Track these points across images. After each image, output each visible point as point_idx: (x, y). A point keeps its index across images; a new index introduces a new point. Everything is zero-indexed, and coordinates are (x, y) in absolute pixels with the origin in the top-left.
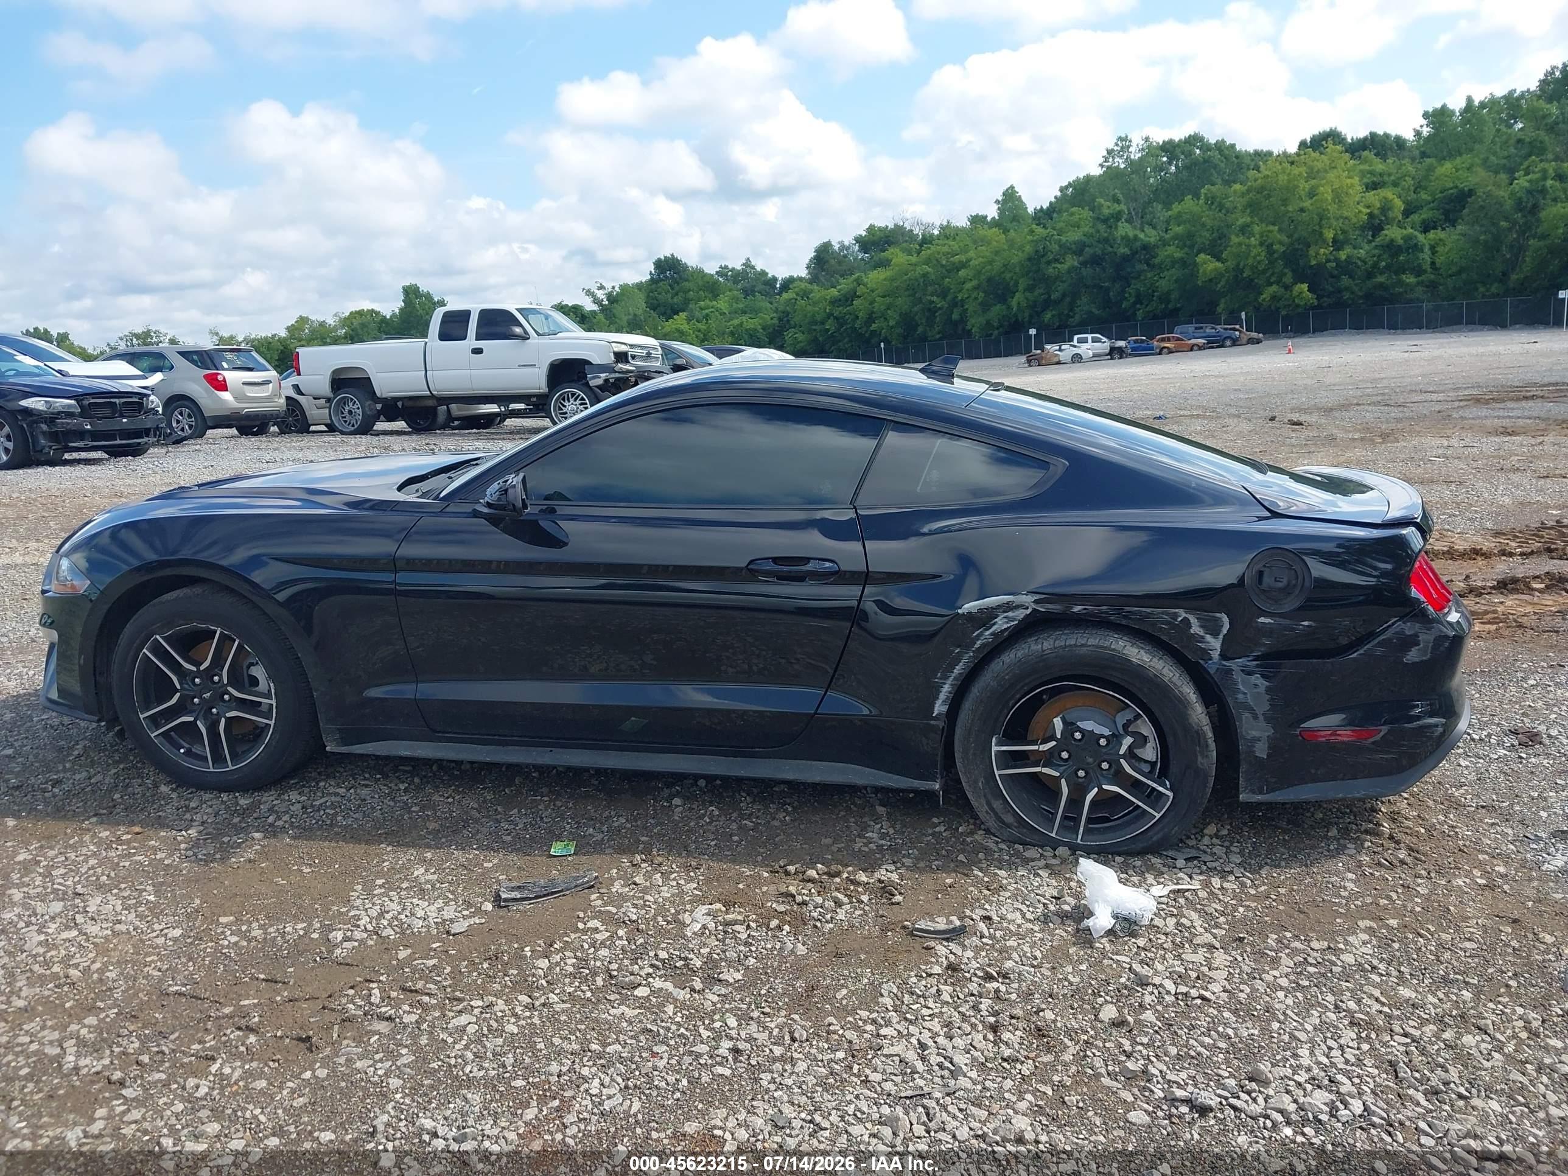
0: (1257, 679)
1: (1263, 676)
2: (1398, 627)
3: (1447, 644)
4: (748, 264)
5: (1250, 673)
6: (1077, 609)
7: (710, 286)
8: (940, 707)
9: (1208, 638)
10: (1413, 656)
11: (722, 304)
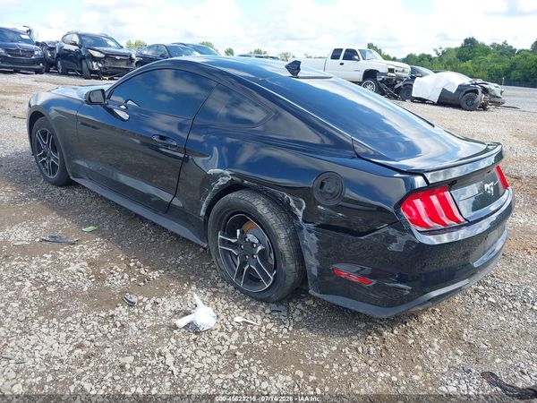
0: (313, 235)
1: (317, 236)
2: (385, 229)
3: (414, 246)
4: (505, 43)
5: (310, 232)
6: (246, 182)
7: (486, 50)
8: (202, 213)
9: (297, 209)
10: (393, 247)
11: (489, 58)
